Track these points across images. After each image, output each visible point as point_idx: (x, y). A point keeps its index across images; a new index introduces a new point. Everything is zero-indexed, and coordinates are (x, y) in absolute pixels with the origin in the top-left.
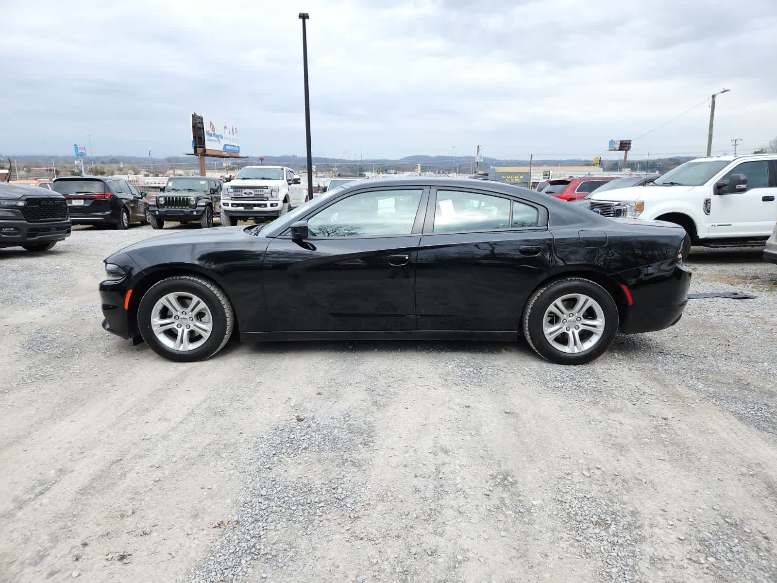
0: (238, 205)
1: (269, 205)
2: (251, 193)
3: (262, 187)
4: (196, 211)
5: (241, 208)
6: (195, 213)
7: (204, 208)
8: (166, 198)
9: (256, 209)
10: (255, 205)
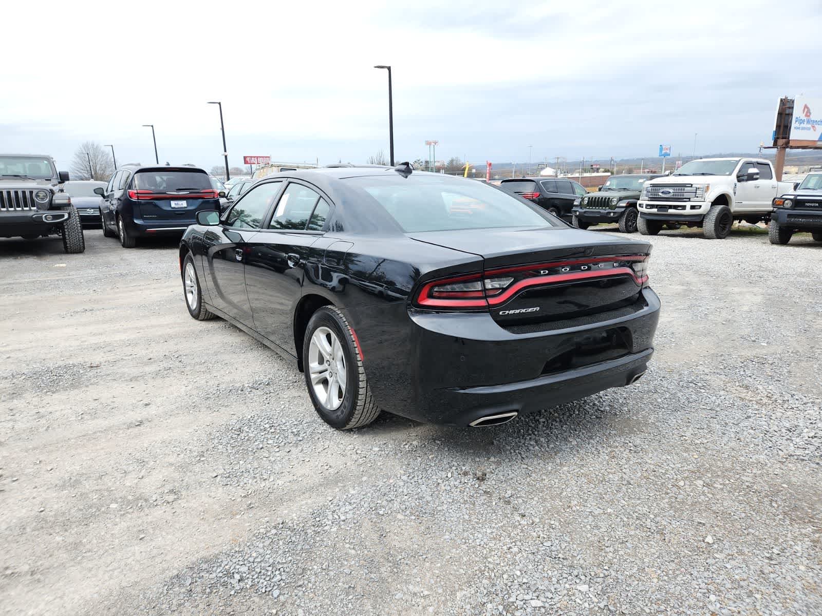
0: (652, 206)
1: (688, 208)
2: (670, 193)
3: (684, 185)
4: (613, 212)
5: (655, 210)
6: (612, 214)
7: (623, 210)
8: (589, 198)
9: (671, 211)
10: (670, 207)
